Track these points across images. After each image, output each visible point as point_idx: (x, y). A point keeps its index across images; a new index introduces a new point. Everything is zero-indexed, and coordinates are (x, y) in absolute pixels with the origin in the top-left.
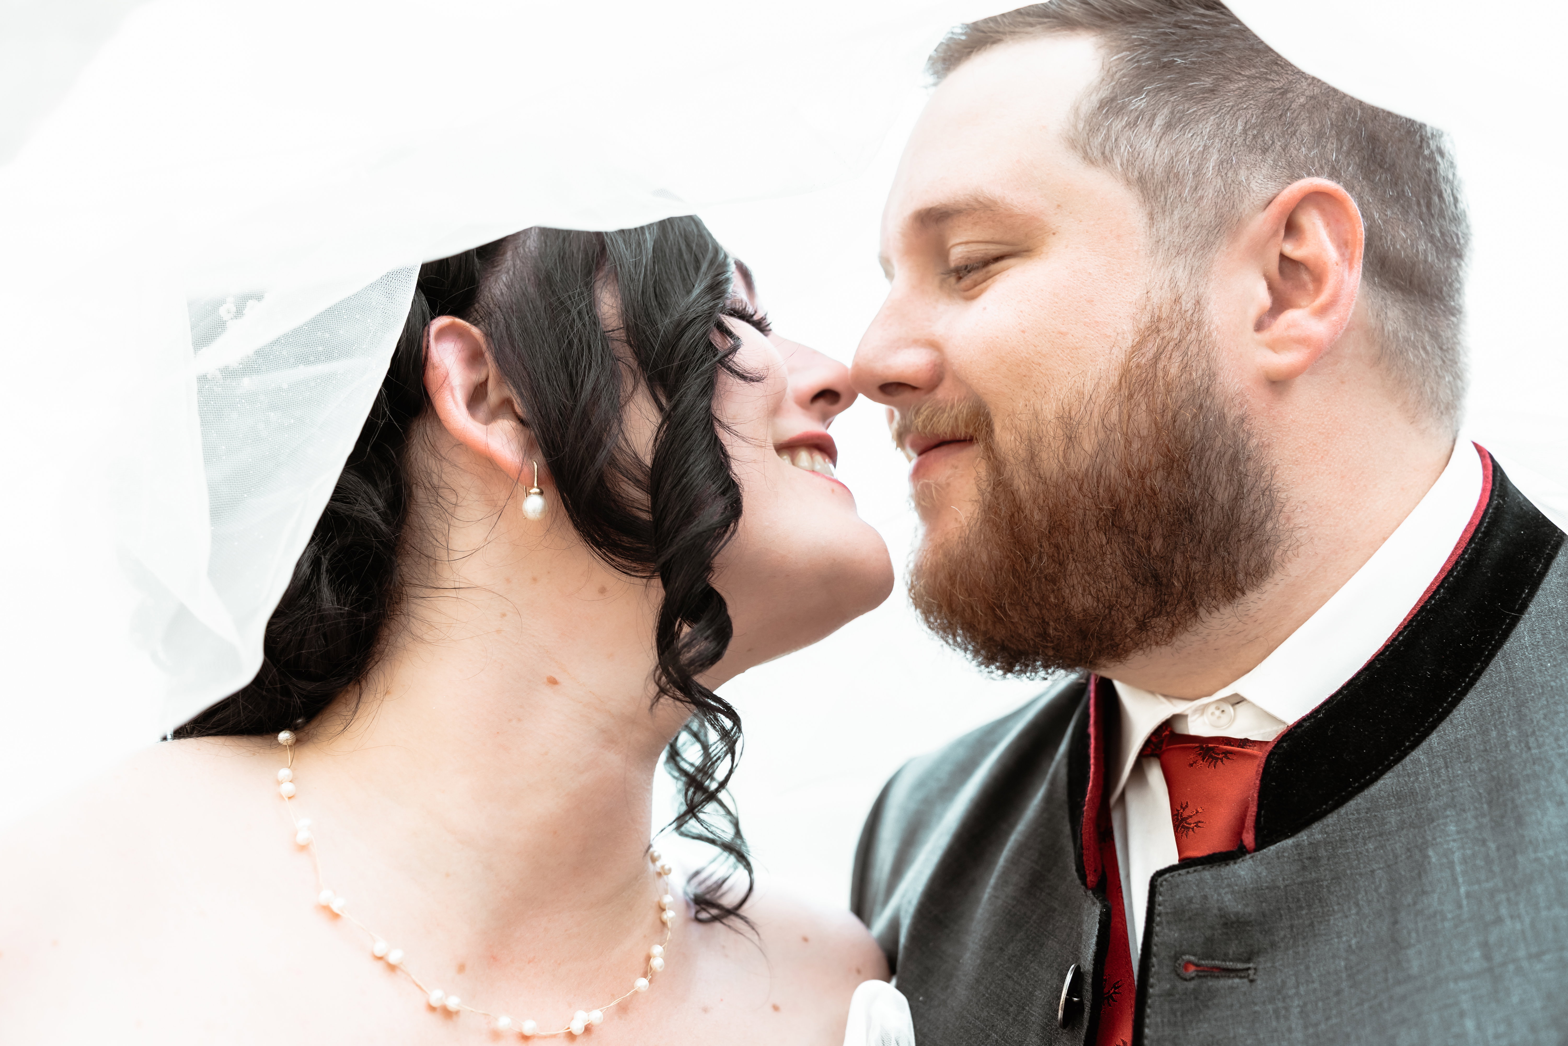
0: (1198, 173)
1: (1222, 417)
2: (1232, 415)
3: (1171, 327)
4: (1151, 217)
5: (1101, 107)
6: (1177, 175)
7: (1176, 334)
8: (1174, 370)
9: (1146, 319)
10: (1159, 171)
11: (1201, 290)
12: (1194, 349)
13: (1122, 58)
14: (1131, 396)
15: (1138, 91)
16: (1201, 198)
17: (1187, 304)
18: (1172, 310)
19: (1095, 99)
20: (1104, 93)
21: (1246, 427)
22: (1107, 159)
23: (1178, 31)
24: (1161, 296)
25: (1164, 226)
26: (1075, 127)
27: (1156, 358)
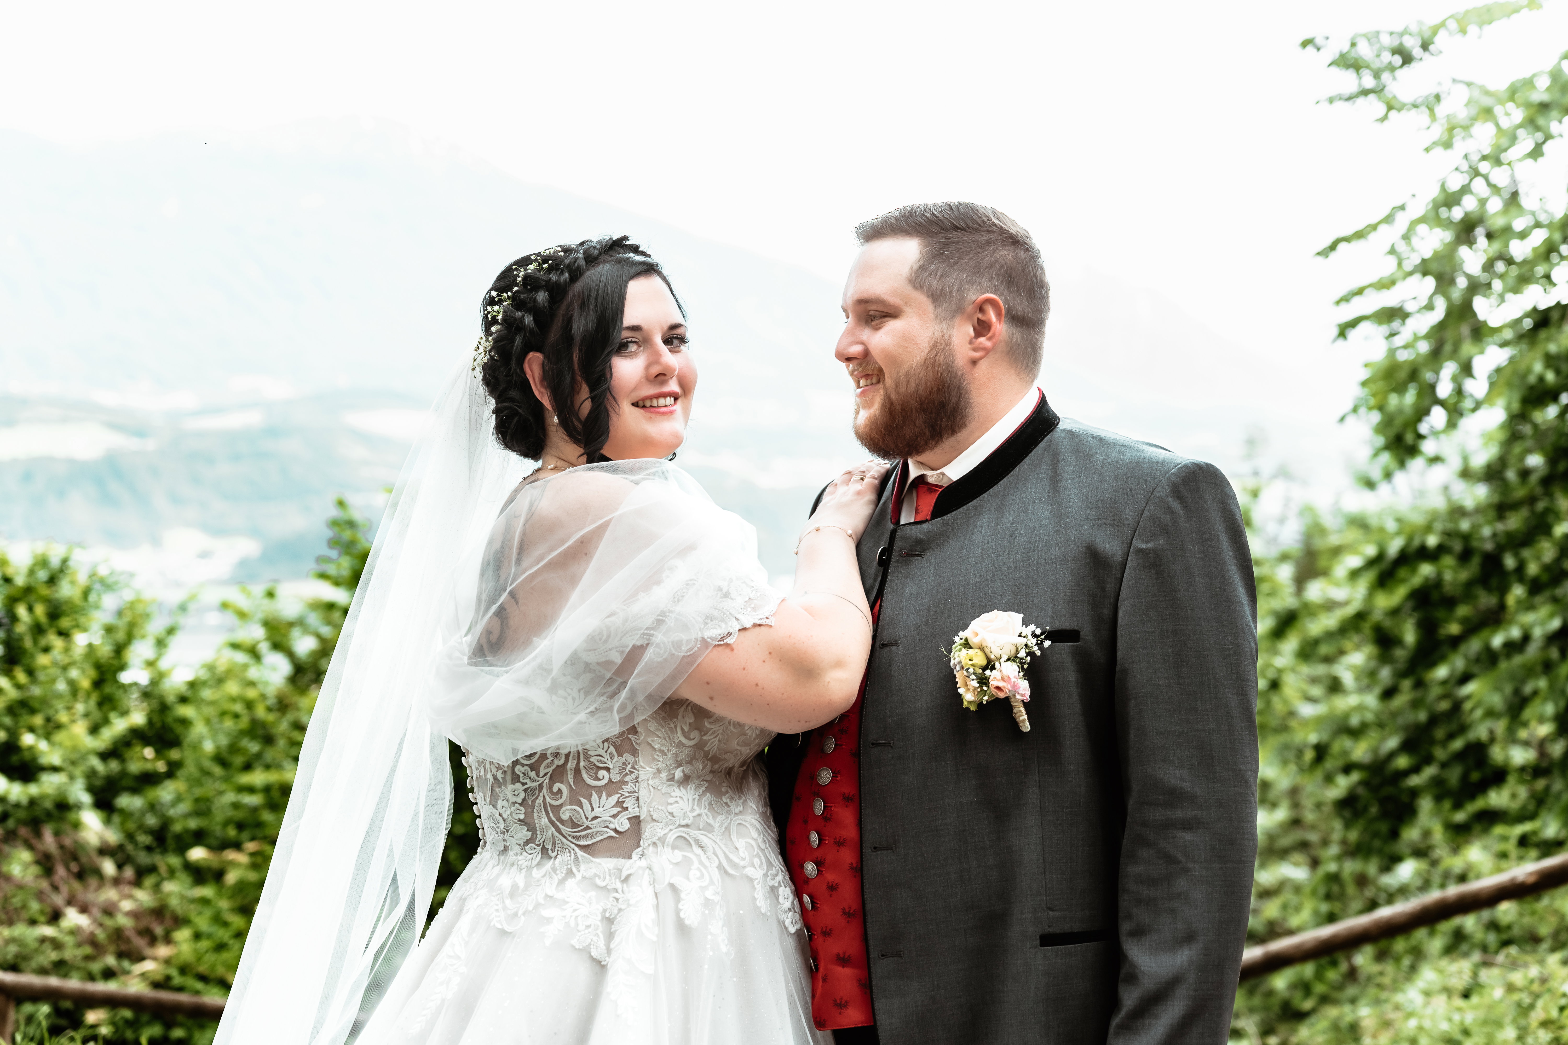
0: (951, 292)
1: (956, 374)
2: (959, 373)
3: (941, 344)
4: (935, 307)
5: (920, 268)
6: (944, 293)
7: (942, 347)
8: (941, 359)
9: (933, 342)
10: (938, 292)
11: (951, 332)
12: (948, 352)
13: (927, 250)
14: (927, 368)
15: (932, 263)
16: (951, 301)
17: (946, 337)
18: (941, 339)
19: (918, 265)
20: (921, 263)
21: (963, 377)
22: (921, 287)
23: (946, 240)
24: (937, 335)
25: (939, 311)
26: (911, 275)
27: (936, 355)
